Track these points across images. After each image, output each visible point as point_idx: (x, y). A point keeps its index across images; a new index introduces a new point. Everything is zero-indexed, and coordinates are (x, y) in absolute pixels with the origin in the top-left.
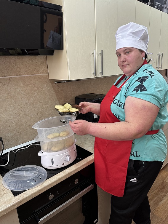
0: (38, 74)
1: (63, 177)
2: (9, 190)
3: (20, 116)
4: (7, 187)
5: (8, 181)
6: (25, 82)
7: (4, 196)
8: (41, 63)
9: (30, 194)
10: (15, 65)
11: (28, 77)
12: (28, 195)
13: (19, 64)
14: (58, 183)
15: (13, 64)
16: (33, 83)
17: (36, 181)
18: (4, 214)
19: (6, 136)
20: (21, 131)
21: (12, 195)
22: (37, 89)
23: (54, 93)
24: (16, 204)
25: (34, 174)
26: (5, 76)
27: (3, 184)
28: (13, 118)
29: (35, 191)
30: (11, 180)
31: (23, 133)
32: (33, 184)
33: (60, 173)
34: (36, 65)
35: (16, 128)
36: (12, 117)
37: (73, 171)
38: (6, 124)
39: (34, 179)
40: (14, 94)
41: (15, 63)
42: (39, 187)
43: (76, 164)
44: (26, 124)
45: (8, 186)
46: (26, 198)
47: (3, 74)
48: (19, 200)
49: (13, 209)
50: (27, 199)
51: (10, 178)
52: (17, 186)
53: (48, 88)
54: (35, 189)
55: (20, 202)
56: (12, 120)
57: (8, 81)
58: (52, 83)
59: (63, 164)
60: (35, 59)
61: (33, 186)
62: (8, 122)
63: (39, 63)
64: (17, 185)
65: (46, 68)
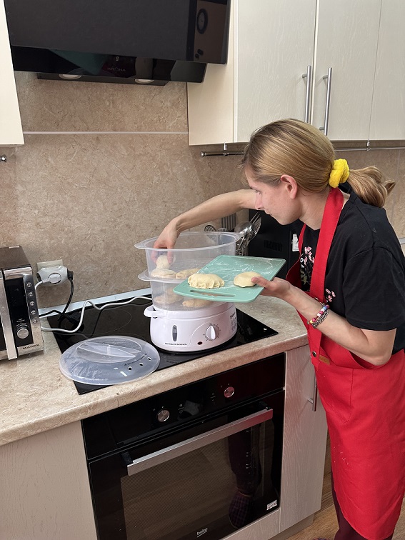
0: (165, 130)
1: (195, 372)
2: (71, 380)
3: (117, 228)
4: (67, 374)
5: (70, 362)
6: (131, 147)
7: (59, 390)
8: (173, 105)
9: (114, 395)
10: (111, 105)
11: (139, 135)
12: (107, 397)
13: (122, 103)
14: (182, 384)
15: (108, 104)
16: (150, 152)
17: (130, 369)
18: (50, 426)
19: (83, 272)
20: (116, 263)
21: (75, 391)
22: (159, 168)
23: (198, 181)
24: (80, 411)
25: (128, 355)
26: (88, 129)
27: (61, 366)
28: (101, 231)
29: (127, 391)
30: (77, 360)
31: (121, 270)
32: (126, 375)
33: (190, 363)
34: (161, 108)
35: (106, 255)
36: (99, 229)
37: (222, 363)
38: (85, 242)
39: (127, 365)
40: (106, 175)
41: (113, 100)
42: (136, 383)
43: (231, 349)
44: (128, 249)
45: (70, 370)
46: (102, 403)
47: (85, 125)
48: (88, 404)
49: (72, 419)
50: (106, 405)
51: (75, 355)
52: (89, 372)
53: (185, 169)
54: (127, 386)
55: (89, 407)
56: (98, 237)
57: (94, 142)
58: (194, 156)
59: (200, 343)
60: (160, 92)
61: (124, 379)
62: (88, 239)
63: (169, 104)
64: (87, 371)
65: (183, 118)
